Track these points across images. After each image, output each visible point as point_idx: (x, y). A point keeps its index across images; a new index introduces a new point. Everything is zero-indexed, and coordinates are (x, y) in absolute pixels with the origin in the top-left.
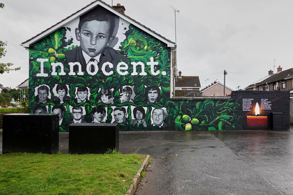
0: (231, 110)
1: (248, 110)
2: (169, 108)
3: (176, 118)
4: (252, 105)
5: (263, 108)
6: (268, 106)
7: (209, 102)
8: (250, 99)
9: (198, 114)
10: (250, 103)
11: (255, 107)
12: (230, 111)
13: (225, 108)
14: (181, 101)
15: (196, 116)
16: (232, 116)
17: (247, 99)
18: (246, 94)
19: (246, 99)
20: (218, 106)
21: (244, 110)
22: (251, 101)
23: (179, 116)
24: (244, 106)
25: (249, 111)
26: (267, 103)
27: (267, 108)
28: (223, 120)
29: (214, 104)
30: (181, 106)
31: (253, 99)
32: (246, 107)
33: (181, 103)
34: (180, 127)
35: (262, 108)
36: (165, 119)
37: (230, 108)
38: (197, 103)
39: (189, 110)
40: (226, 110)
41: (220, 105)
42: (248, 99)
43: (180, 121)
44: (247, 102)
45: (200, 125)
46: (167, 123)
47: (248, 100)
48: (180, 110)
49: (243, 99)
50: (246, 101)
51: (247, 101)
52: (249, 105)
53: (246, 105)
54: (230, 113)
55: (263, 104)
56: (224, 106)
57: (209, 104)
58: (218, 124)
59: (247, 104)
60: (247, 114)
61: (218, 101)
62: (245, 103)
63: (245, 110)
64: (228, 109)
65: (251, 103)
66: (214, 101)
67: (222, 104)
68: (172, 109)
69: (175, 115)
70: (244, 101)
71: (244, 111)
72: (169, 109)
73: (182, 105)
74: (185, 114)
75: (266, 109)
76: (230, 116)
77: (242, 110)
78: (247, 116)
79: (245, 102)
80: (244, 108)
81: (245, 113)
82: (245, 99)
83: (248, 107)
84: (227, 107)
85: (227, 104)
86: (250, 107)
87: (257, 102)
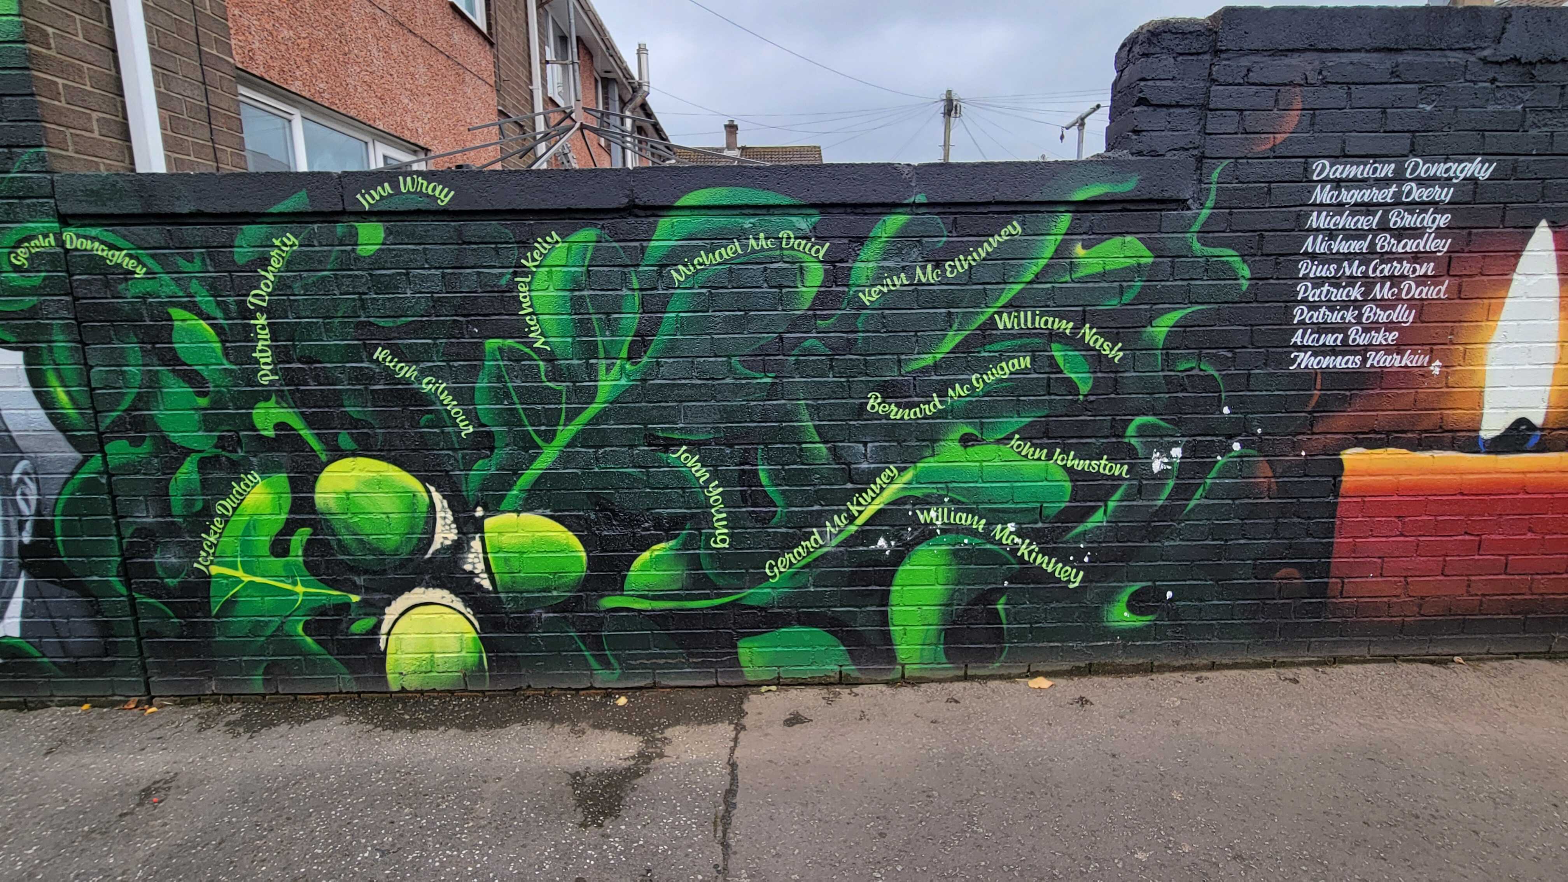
0: (1097, 360)
1: (1376, 360)
2: (62, 344)
3: (208, 512)
4: (1446, 266)
7: (742, 235)
8: (1438, 169)
9: (565, 433)
10: (1430, 244)
11: (1492, 313)
12: (1084, 389)
13: (1009, 335)
14: (252, 232)
15: (529, 476)
16: (1102, 466)
17: (1387, 170)
18: (1382, 64)
19: (1362, 158)
20: (890, 301)
21: (1306, 360)
22: (1444, 195)
23: (265, 470)
24: (1318, 282)
25: (1381, 375)
28: (964, 519)
29: (815, 275)
30: (269, 311)
31: (1484, 173)
32: (1345, 305)
33: (264, 262)
34: (296, 648)
36: (42, 528)
37: (1089, 334)
38: (540, 247)
39: (408, 372)
40: (1026, 362)
41: (928, 275)
42: (1400, 157)
43: (279, 548)
44: (1383, 227)
45: (610, 602)
46: (82, 589)
47: (1399, 178)
48: (266, 376)
49: (1322, 168)
50: (1367, 208)
51: (1387, 194)
52: (1398, 268)
53: (1355, 269)
54: (1087, 406)
56: (982, 299)
57: (732, 269)
58: (888, 579)
59: (1364, 258)
60: (1342, 420)
61: (894, 222)
62: (1341, 246)
63: (1321, 351)
64: (1058, 353)
65: (1440, 233)
66: (823, 207)
67: (961, 265)
68: (118, 360)
69: (188, 471)
70: (1323, 195)
71: (1309, 377)
72: (70, 370)
73: (281, 285)
74: (345, 440)
76: (1080, 465)
77: (1282, 351)
78: (1352, 456)
79: (1344, 221)
80: (1322, 328)
81: (1323, 406)
82: (1353, 171)
83: (1385, 305)
84: (1040, 322)
85: (1049, 252)
86: (1420, 306)
87: (1544, 223)
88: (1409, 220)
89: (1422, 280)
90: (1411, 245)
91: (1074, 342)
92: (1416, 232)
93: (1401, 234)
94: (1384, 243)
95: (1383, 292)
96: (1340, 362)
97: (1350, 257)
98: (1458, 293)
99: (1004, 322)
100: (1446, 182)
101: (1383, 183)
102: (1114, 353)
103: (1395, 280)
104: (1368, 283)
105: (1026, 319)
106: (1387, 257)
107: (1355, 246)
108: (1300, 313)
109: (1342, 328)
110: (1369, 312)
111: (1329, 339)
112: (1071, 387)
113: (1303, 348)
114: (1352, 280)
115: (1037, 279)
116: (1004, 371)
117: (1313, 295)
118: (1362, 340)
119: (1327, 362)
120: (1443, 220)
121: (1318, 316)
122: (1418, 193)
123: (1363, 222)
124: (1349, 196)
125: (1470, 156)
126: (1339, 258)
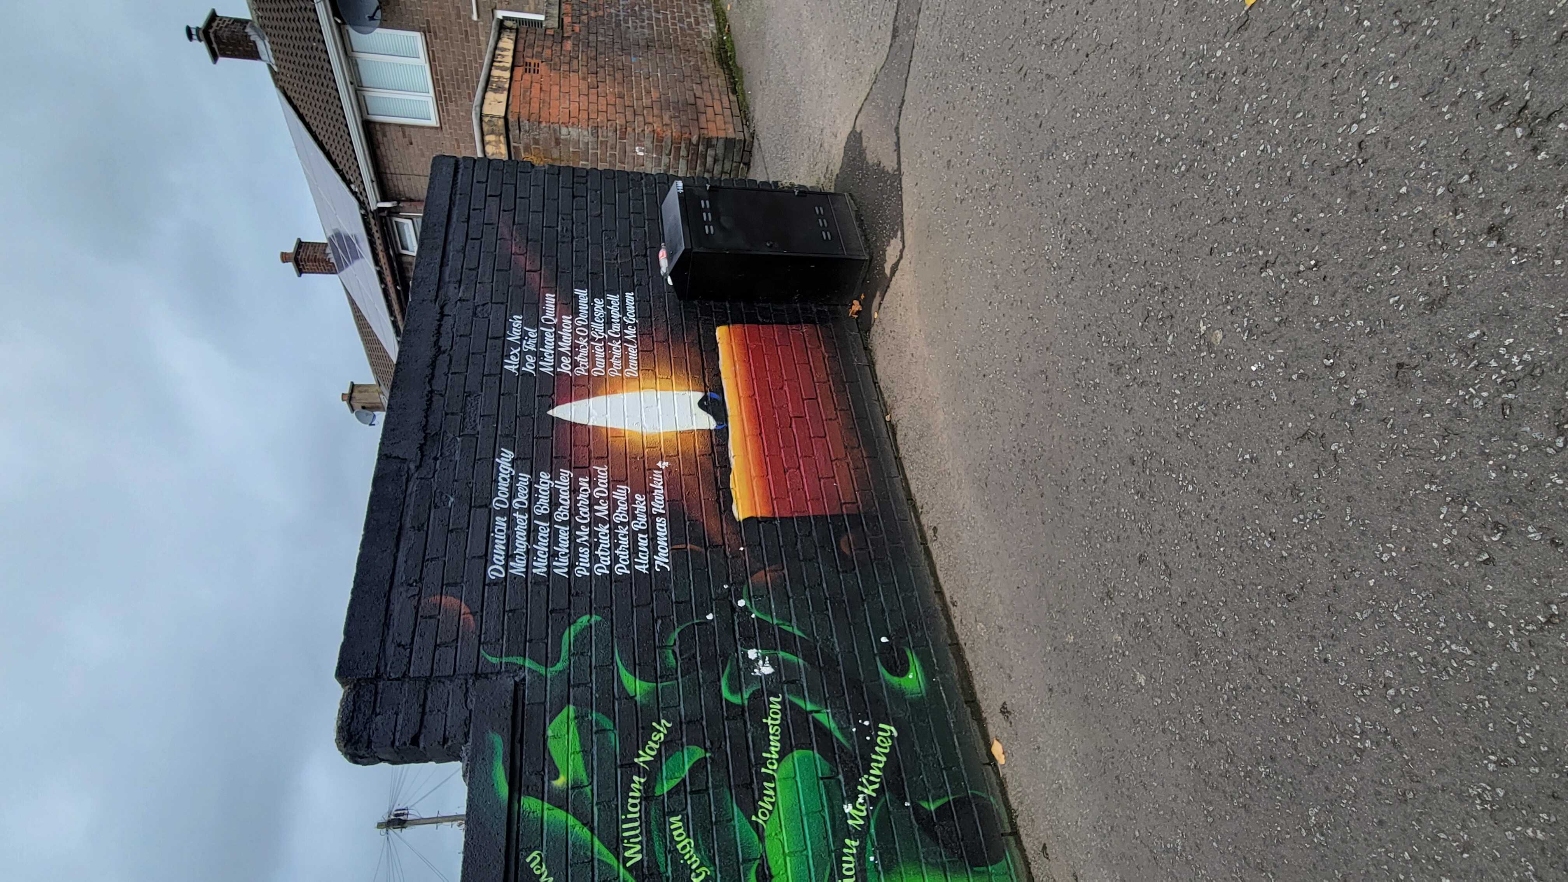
0: (670, 745)
1: (659, 506)
4: (582, 469)
5: (625, 359)
6: (591, 317)
8: (503, 486)
10: (563, 483)
11: (619, 434)
12: (699, 753)
13: (648, 848)
16: (773, 723)
17: (501, 522)
18: (410, 538)
19: (489, 542)
21: (662, 559)
22: (524, 479)
24: (594, 559)
25: (671, 502)
26: (558, 327)
27: (616, 327)
28: (849, 865)
31: (509, 455)
32: (613, 535)
35: (617, 363)
37: (644, 758)
40: (676, 821)
42: (491, 514)
44: (549, 518)
47: (508, 513)
49: (497, 570)
50: (532, 533)
51: (521, 520)
52: (583, 502)
53: (583, 534)
54: (716, 747)
55: (566, 361)
59: (573, 526)
60: (708, 524)
62: (563, 546)
63: (653, 548)
64: (665, 787)
65: (555, 477)
70: (518, 567)
71: (675, 555)
75: (631, 333)
76: (775, 745)
77: (654, 576)
78: (740, 511)
79: (542, 547)
80: (634, 550)
81: (700, 540)
82: (499, 548)
83: (613, 505)
84: (634, 812)
85: (560, 814)
86: (613, 484)
87: (550, 412)
88: (544, 500)
89: (593, 484)
90: (565, 495)
91: (652, 773)
92: (554, 494)
93: (554, 503)
94: (562, 514)
95: (602, 510)
96: (662, 533)
97: (572, 538)
98: (602, 459)
99: (634, 854)
100: (514, 479)
101: (511, 524)
102: (663, 728)
103: (593, 502)
104: (596, 521)
105: (631, 829)
106: (574, 511)
107: (564, 535)
108: (621, 569)
109: (633, 536)
110: (619, 517)
111: (643, 544)
112: (699, 767)
113: (651, 563)
114: (593, 534)
115: (588, 824)
116: (685, 844)
117: (605, 561)
118: (643, 519)
119: (662, 542)
120: (545, 476)
121: (624, 555)
122: (522, 497)
123: (544, 533)
124: (521, 545)
125: (494, 466)
126: (574, 546)
